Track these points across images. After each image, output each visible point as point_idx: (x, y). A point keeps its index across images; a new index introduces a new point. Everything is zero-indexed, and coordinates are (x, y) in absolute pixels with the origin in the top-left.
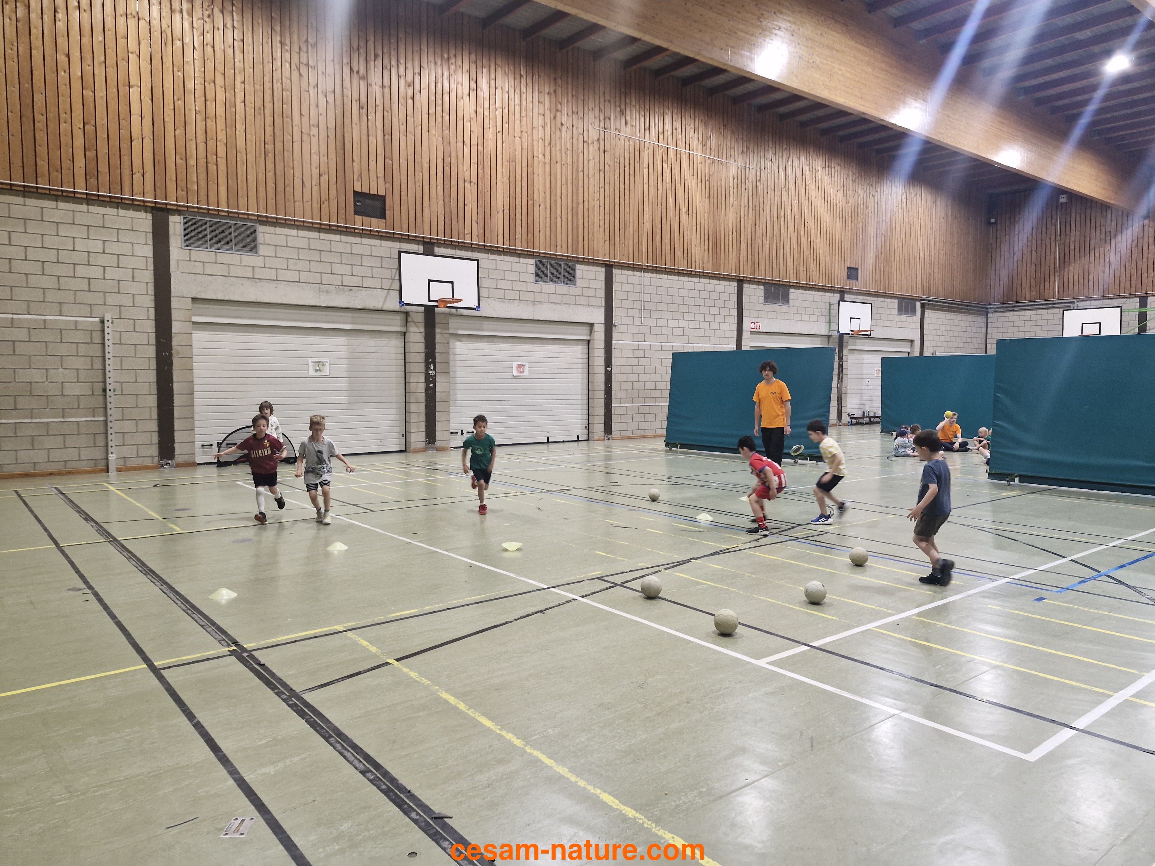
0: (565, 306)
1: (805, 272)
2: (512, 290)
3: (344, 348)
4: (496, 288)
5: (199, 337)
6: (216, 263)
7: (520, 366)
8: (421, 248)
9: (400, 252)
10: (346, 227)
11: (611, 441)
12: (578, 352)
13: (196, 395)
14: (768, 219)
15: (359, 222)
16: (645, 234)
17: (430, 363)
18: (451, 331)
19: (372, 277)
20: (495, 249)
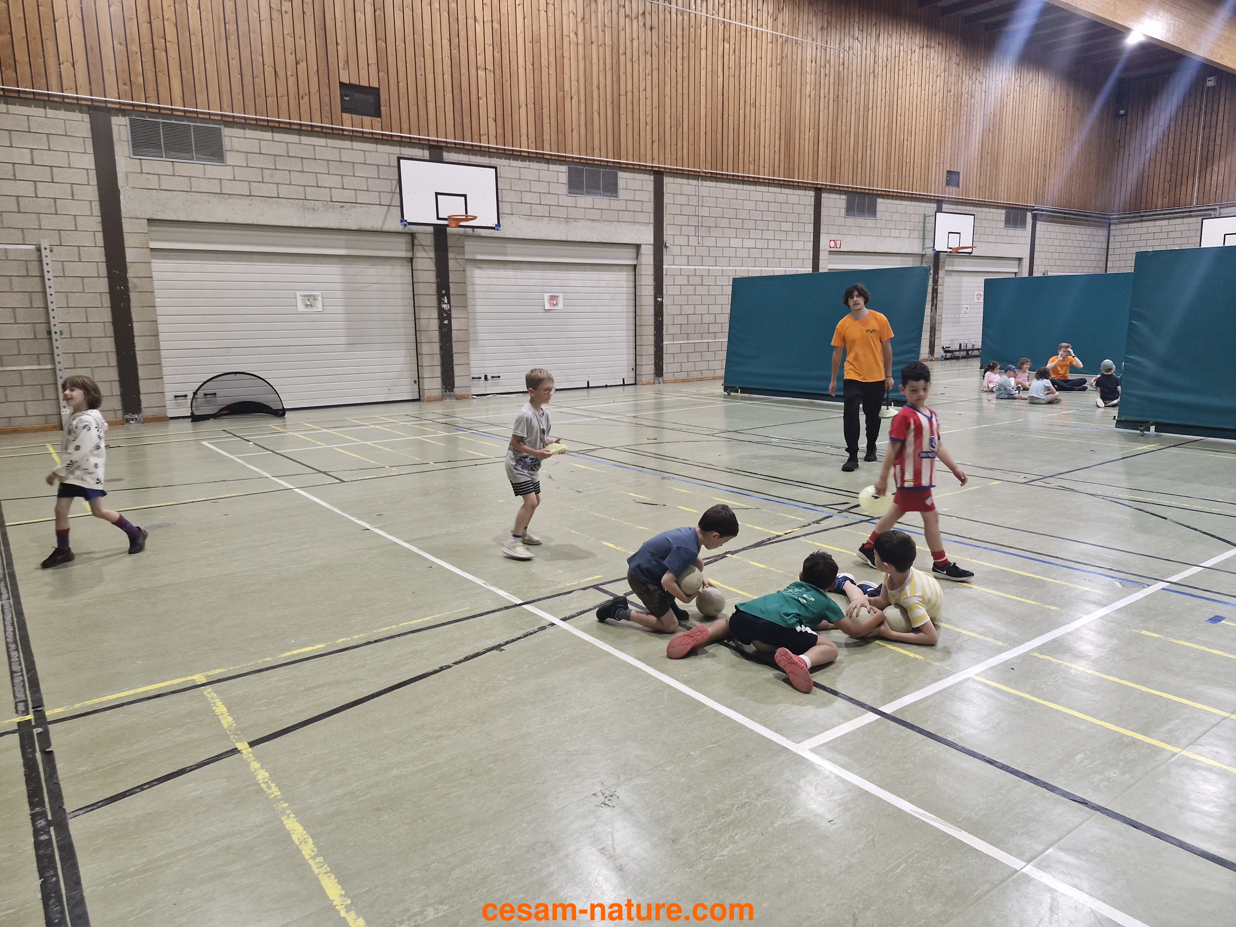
0: (605, 223)
1: (896, 177)
2: (540, 204)
3: (338, 279)
4: (521, 203)
5: (159, 266)
6: (174, 175)
7: (553, 298)
8: (426, 154)
9: (399, 159)
10: (332, 129)
11: (662, 384)
12: (623, 279)
13: (162, 337)
14: (853, 112)
15: (348, 122)
16: (703, 132)
17: (444, 295)
18: (467, 256)
19: (368, 190)
20: (518, 154)
